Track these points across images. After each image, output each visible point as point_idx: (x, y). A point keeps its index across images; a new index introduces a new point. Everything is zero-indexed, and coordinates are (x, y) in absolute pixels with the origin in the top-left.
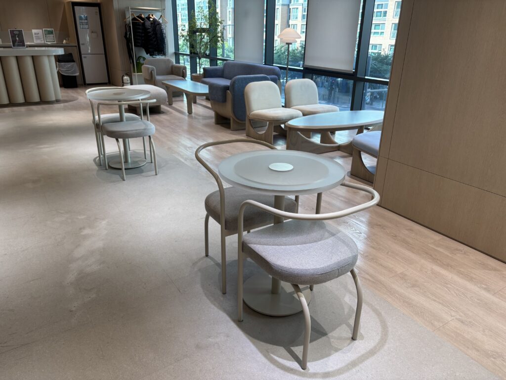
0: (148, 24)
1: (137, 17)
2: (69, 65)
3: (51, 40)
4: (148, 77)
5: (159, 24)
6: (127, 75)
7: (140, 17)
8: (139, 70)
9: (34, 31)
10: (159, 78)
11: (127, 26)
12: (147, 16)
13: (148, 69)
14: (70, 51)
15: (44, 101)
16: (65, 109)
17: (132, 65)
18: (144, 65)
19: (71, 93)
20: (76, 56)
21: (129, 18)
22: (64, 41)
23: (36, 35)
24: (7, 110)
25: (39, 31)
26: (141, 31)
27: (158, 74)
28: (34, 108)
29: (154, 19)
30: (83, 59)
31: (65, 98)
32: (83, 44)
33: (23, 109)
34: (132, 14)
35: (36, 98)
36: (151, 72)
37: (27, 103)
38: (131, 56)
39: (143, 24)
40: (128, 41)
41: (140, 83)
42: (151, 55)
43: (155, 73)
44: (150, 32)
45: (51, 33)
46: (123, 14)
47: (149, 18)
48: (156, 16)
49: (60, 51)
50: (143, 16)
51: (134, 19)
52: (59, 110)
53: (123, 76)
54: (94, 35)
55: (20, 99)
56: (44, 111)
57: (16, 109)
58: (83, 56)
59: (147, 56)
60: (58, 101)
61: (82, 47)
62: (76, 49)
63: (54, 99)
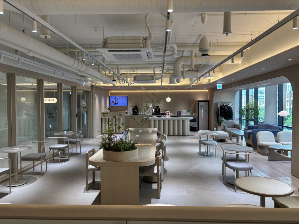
0: (226, 108)
1: (222, 105)
2: (194, 123)
3: (189, 114)
4: (223, 128)
5: (231, 108)
6: (216, 127)
7: (223, 105)
8: (220, 126)
9: (184, 111)
10: (228, 129)
11: (218, 109)
12: (226, 105)
13: (224, 125)
14: (195, 117)
15: (184, 135)
16: (190, 138)
17: (218, 123)
18: (223, 124)
19: (193, 133)
20: (197, 120)
21: (219, 106)
22: (193, 114)
23: (184, 112)
24: (172, 137)
25: (185, 111)
26: (223, 110)
27: (227, 127)
28: (180, 137)
29: (229, 106)
30: (199, 121)
31: (191, 135)
32: (200, 115)
33: (177, 137)
34: (220, 105)
35: (181, 134)
36: (225, 127)
37: (178, 135)
38: (218, 120)
39: (224, 108)
40: (218, 114)
41: (220, 130)
42: (226, 120)
43: (226, 127)
44: (226, 111)
45: (189, 111)
46: (217, 104)
47: (227, 106)
48: (230, 105)
49: (192, 118)
50: (224, 105)
51: (221, 106)
52: (188, 138)
53: (214, 128)
54: (205, 112)
55: (176, 134)
56: (183, 138)
57: (174, 137)
58: (199, 119)
59: (225, 120)
60: (188, 135)
61: (199, 116)
62: (197, 117)
63: (187, 134)
